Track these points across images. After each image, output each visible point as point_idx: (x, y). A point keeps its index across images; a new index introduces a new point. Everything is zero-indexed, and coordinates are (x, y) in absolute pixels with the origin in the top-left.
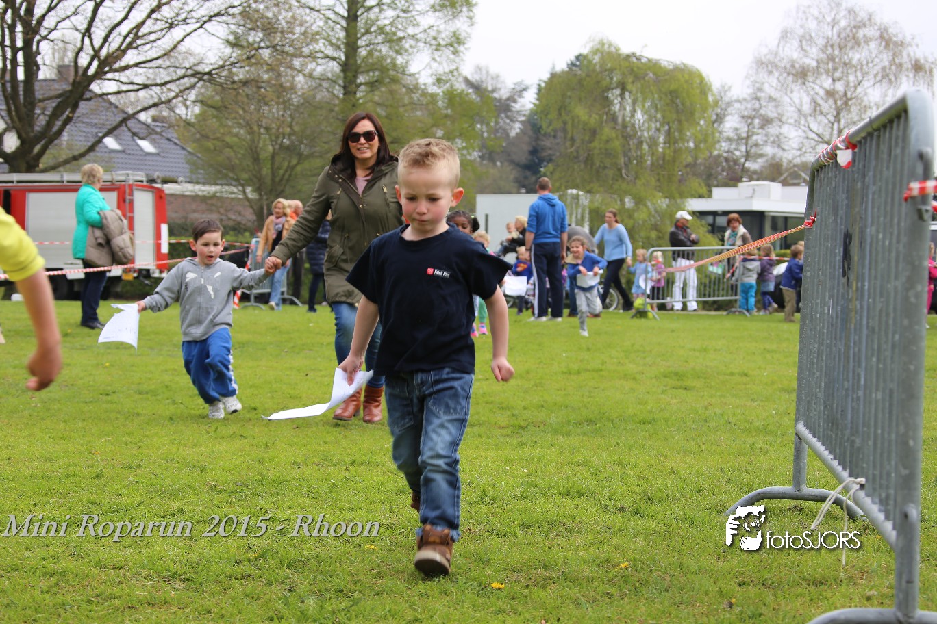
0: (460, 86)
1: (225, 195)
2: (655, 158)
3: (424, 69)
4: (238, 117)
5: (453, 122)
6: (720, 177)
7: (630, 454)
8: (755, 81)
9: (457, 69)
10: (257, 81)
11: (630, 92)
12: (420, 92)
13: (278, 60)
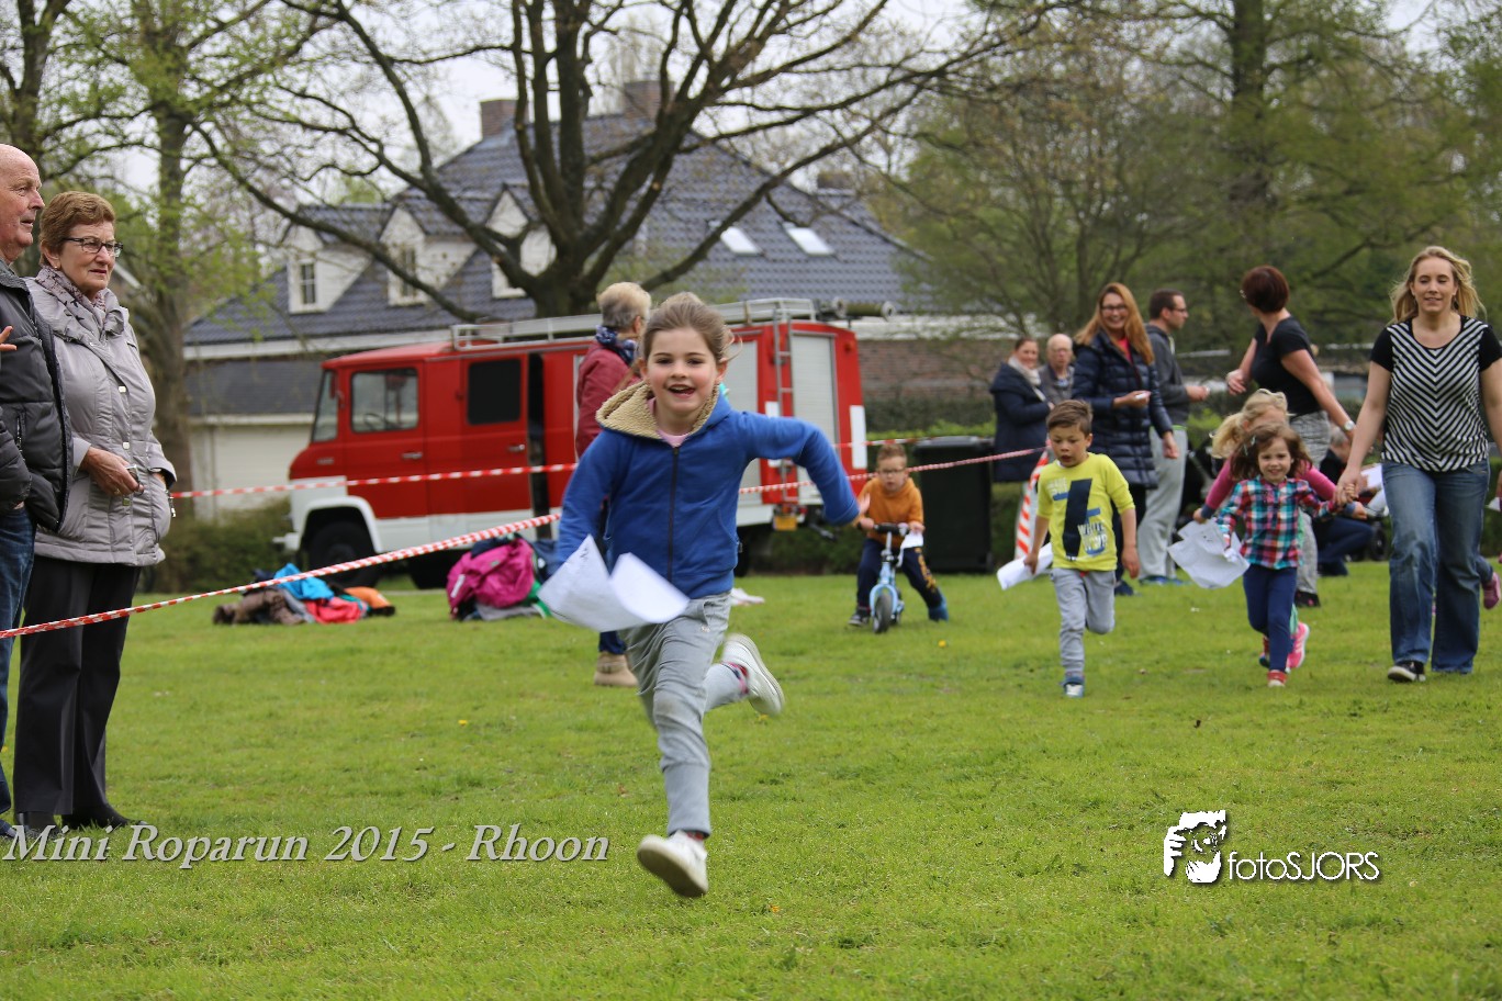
4: (1003, 162)
10: (1041, 81)
13: (1087, 30)
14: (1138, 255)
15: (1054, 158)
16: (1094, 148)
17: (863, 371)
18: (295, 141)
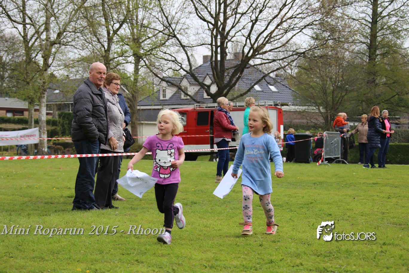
1: (310, 111)
4: (317, 73)
13: (337, 45)
14: (346, 95)
15: (328, 73)
16: (337, 71)
17: (284, 117)
18: (163, 63)
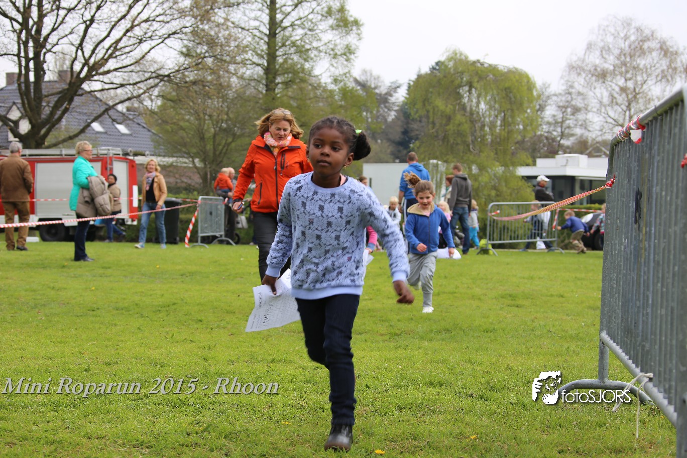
0: (351, 84)
1: (179, 164)
2: (494, 137)
3: (325, 72)
4: (189, 108)
5: (346, 111)
6: (542, 151)
7: (477, 355)
8: (568, 81)
9: (349, 72)
10: (203, 81)
11: (476, 89)
12: (322, 89)
13: (218, 66)
17: (138, 173)
